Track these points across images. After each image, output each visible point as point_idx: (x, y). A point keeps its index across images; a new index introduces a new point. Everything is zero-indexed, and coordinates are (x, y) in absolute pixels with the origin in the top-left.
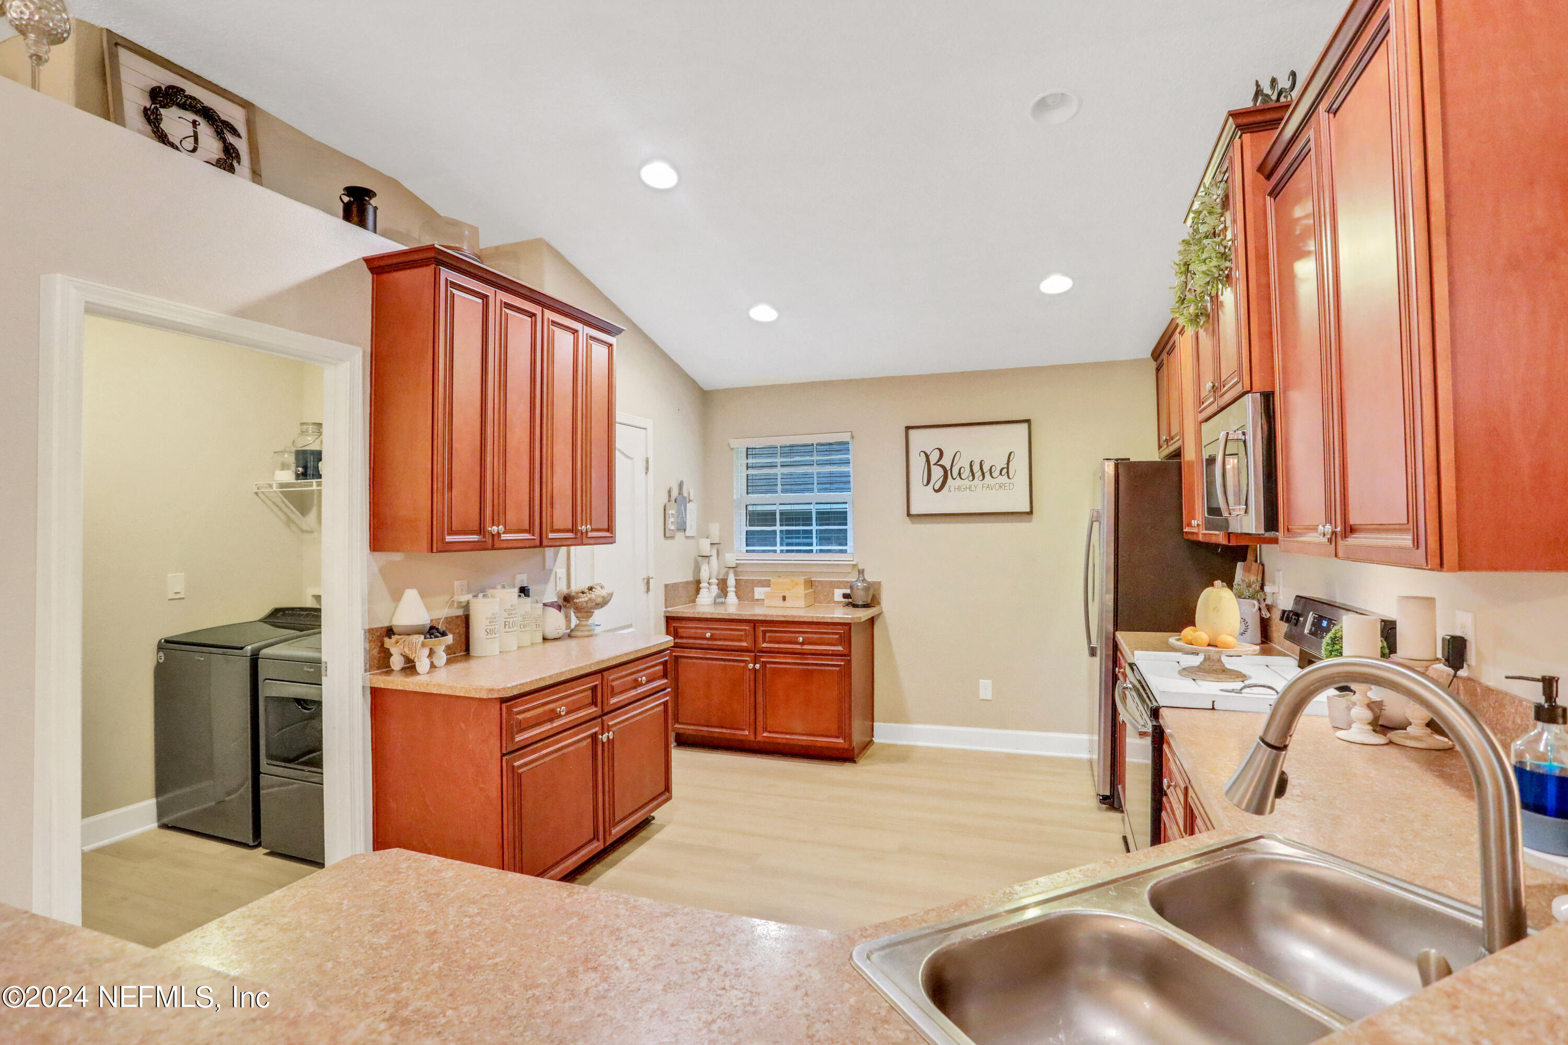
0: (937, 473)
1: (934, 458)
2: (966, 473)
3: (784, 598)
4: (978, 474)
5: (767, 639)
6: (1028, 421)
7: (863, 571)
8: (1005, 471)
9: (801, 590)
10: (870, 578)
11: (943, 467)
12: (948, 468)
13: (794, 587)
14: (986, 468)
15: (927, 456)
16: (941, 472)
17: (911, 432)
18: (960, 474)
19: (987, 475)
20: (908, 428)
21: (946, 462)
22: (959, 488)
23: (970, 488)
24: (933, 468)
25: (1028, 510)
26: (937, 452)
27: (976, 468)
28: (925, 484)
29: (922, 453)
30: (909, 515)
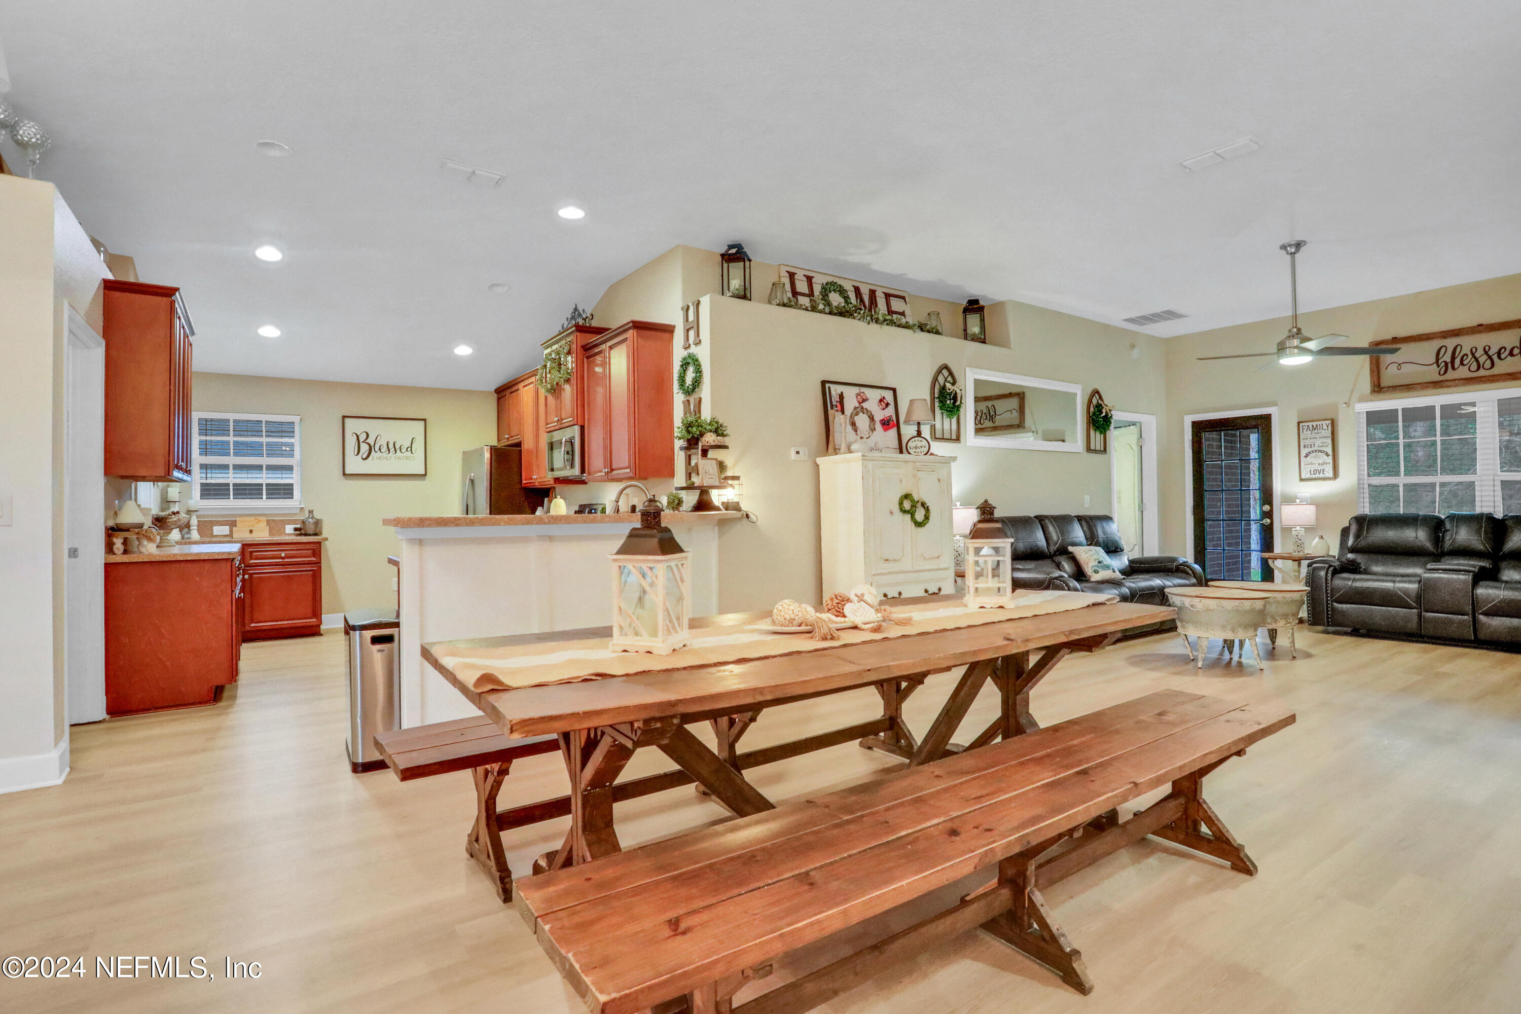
0: (364, 448)
1: (362, 437)
2: (384, 449)
3: (251, 531)
4: (392, 450)
5: (253, 557)
6: (425, 420)
7: (312, 511)
8: (409, 449)
9: (263, 524)
10: (317, 515)
11: (368, 444)
12: (372, 445)
13: (257, 523)
14: (397, 447)
15: (358, 437)
16: (367, 447)
17: (347, 420)
18: (380, 449)
19: (398, 451)
20: (344, 417)
21: (371, 441)
22: (380, 458)
23: (387, 458)
24: (362, 445)
25: (424, 473)
26: (365, 434)
27: (391, 446)
28: (356, 453)
29: (354, 435)
30: (344, 474)
